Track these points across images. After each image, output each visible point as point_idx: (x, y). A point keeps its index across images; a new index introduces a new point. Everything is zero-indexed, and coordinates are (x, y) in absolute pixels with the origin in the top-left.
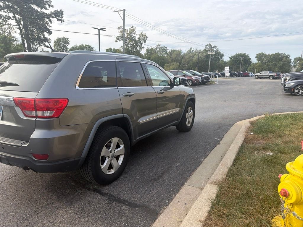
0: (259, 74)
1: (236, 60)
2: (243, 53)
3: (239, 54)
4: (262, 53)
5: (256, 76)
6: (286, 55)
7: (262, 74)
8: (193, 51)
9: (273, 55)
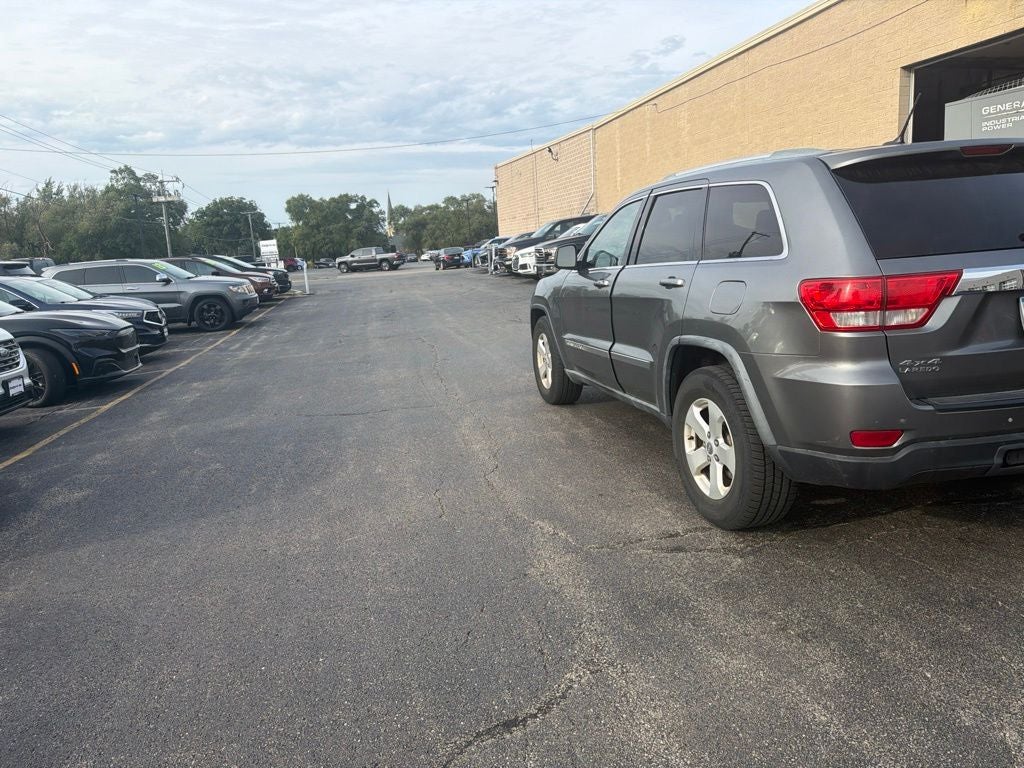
0: (348, 258)
1: (218, 221)
2: (236, 197)
3: (222, 202)
4: (301, 197)
5: (340, 264)
6: (368, 200)
7: (356, 258)
8: (59, 192)
9: (333, 200)
